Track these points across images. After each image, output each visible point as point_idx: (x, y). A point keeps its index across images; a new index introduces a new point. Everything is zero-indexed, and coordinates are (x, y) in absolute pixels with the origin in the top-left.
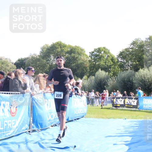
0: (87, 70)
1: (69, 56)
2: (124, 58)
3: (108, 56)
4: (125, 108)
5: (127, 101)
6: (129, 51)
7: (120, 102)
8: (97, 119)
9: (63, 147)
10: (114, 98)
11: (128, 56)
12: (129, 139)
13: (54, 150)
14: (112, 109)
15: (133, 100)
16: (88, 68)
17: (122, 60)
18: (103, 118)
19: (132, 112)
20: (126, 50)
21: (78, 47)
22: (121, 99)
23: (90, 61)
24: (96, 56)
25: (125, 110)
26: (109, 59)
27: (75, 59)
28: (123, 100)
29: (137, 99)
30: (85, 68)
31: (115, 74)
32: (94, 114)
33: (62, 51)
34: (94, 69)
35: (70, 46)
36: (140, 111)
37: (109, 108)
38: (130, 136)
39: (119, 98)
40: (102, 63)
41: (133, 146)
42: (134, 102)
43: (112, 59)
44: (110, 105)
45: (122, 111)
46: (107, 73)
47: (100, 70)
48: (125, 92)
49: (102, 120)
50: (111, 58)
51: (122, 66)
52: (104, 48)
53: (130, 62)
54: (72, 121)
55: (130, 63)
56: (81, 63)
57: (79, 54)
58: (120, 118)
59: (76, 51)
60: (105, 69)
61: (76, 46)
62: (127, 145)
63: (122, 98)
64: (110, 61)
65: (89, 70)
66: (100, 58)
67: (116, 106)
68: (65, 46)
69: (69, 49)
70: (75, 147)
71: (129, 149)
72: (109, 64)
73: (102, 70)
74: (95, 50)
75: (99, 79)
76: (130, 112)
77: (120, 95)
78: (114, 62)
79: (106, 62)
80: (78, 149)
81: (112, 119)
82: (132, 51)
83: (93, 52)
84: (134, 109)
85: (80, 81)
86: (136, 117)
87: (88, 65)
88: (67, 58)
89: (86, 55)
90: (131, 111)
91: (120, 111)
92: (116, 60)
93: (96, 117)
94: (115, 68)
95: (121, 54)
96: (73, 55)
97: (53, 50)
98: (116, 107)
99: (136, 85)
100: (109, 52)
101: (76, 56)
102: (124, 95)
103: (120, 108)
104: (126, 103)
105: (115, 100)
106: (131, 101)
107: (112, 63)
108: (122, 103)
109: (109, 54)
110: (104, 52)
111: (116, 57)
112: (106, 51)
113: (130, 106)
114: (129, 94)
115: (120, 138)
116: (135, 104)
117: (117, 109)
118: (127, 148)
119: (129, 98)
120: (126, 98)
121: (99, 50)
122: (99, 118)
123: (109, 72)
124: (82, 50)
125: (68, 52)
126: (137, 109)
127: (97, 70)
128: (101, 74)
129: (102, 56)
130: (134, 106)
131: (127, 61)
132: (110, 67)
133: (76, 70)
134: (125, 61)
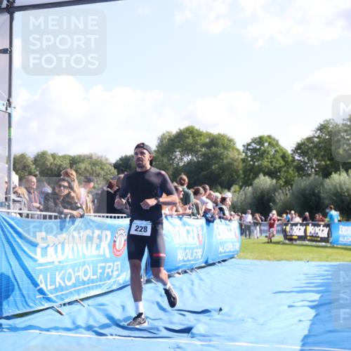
0: (238, 176)
1: (208, 151)
2: (303, 154)
3: (276, 151)
4: (307, 242)
5: (311, 229)
6: (313, 142)
7: (298, 231)
8: (257, 262)
9: (200, 311)
10: (286, 225)
11: (312, 151)
12: (317, 297)
13: (184, 315)
14: (284, 244)
15: (321, 228)
16: (241, 172)
17: (301, 158)
18: (268, 259)
19: (320, 249)
20: (309, 139)
21: (223, 136)
22: (299, 227)
23: (243, 160)
24: (255, 150)
25: (306, 245)
26: (278, 156)
27: (217, 157)
28: (303, 228)
29: (327, 225)
30: (237, 172)
31: (288, 183)
32: (252, 252)
33: (196, 143)
34: (250, 174)
35: (209, 135)
36: (333, 247)
37: (278, 243)
38: (318, 292)
39: (296, 225)
40: (265, 163)
41: (322, 309)
42: (322, 232)
43: (284, 157)
44: (279, 237)
45: (302, 248)
46: (274, 181)
47: (261, 176)
48: (307, 214)
49: (266, 262)
50: (281, 154)
51: (300, 169)
52: (269, 137)
53: (314, 160)
54: (214, 264)
55: (315, 162)
56: (229, 164)
57: (225, 148)
58: (298, 260)
59: (220, 142)
60: (271, 174)
61: (219, 134)
62: (312, 307)
63: (301, 224)
64: (280, 159)
65: (243, 176)
66: (262, 154)
67: (290, 239)
68: (200, 134)
69: (208, 140)
70: (221, 310)
71: (316, 315)
72: (278, 165)
73: (264, 175)
74: (254, 141)
75: (260, 191)
76: (315, 249)
77: (298, 220)
78: (286, 162)
79: (271, 162)
80: (227, 315)
81: (284, 261)
82: (319, 143)
83: (249, 145)
84: (323, 244)
86: (327, 257)
87: (241, 166)
88: (204, 155)
89: (238, 150)
90: (318, 247)
91: (297, 247)
92: (290, 159)
93: (256, 259)
94: (288, 172)
95: (300, 148)
96: (214, 149)
97: (179, 142)
98: (291, 240)
99: (327, 202)
100: (277, 144)
101: (220, 150)
102: (305, 219)
103: (298, 242)
104: (308, 234)
105: (288, 228)
106: (317, 229)
107: (283, 163)
108: (302, 233)
109: (277, 148)
110: (270, 143)
111: (290, 152)
112: (273, 142)
113: (314, 238)
114: (313, 218)
115: (301, 296)
116: (324, 234)
117: (292, 244)
118: (312, 313)
119: (314, 225)
120: (308, 224)
121: (260, 141)
122: (262, 259)
123: (278, 178)
124: (230, 141)
125: (204, 145)
126: (329, 245)
127: (256, 176)
128: (264, 182)
129: (265, 151)
130: (323, 240)
131: (310, 160)
132: (279, 170)
133: (219, 176)
134: (306, 160)
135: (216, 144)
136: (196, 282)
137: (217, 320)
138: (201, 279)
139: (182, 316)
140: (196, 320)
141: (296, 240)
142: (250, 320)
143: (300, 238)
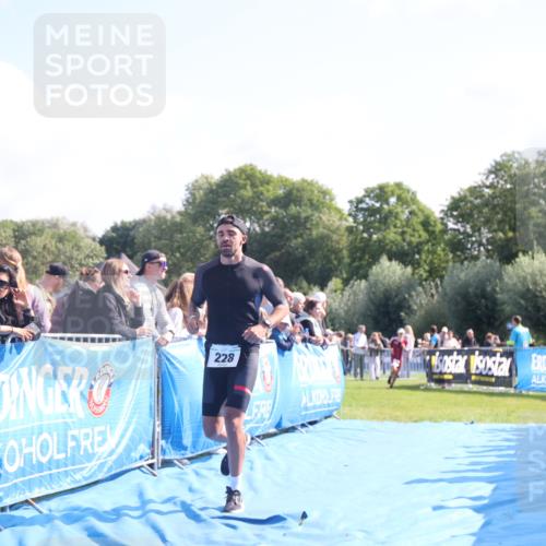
0: (340, 261)
1: (282, 213)
2: (464, 218)
3: (411, 213)
4: (471, 386)
5: (477, 361)
6: (482, 196)
7: (453, 365)
8: (375, 424)
9: (265, 517)
10: (431, 353)
11: (480, 212)
12: (486, 490)
13: (233, 527)
14: (427, 389)
15: (498, 358)
16: (345, 253)
17: (459, 226)
18: (396, 419)
19: (495, 399)
20: (474, 191)
21: (311, 184)
22: (455, 356)
23: (350, 230)
24: (372, 211)
25: (469, 392)
26: (416, 221)
27: (300, 223)
28: (462, 360)
29: (509, 354)
30: (336, 252)
31: (434, 273)
32: (366, 406)
33: (258, 196)
34: (364, 256)
35: (283, 182)
36: (520, 395)
37: (415, 388)
38: (489, 480)
39: (450, 353)
40: (392, 235)
41: (498, 513)
42: (500, 367)
43: (426, 224)
44: (419, 377)
45: (461, 397)
46: (409, 269)
47: (384, 260)
48: (471, 332)
49: (391, 425)
50: (421, 218)
51: (458, 247)
52: (399, 185)
53: (484, 231)
54: (293, 429)
55: (486, 234)
56: (323, 238)
57: (315, 206)
58: (454, 420)
59: (306, 195)
60: (402, 256)
61: (304, 181)
62: (478, 510)
63: (460, 352)
64: (420, 227)
65: (347, 260)
66: (386, 219)
67: (438, 380)
68: (267, 181)
69: (280, 192)
70: (304, 516)
71: (486, 524)
72: (415, 240)
73: (390, 259)
74: (369, 193)
75: (382, 289)
77: (453, 343)
78: (431, 233)
79: (403, 233)
80: (316, 525)
81: (427, 423)
82: (493, 197)
83: (360, 201)
84: (502, 389)
85: (319, 296)
86: (509, 415)
87: (344, 242)
88: (274, 220)
89: (339, 211)
90: (492, 394)
91: (453, 395)
92: (439, 227)
93: (374, 418)
94: (434, 253)
95: (457, 207)
96: (293, 209)
97: (226, 195)
98: (441, 381)
99: (508, 309)
100: (414, 200)
101: (305, 212)
102: (466, 342)
103: (453, 385)
104: (473, 371)
105: (435, 360)
106: (489, 361)
107: (425, 236)
108: (461, 369)
109: (414, 207)
110: (399, 198)
111: (438, 215)
112: (405, 197)
113: (485, 379)
115: (456, 488)
116: (503, 371)
117: (443, 390)
118: (479, 520)
119: (484, 353)
120: (473, 352)
121: (381, 193)
122: (384, 419)
123: (416, 265)
124: (324, 193)
125: (275, 202)
126: (512, 391)
127: (375, 259)
128: (390, 271)
129: (390, 212)
130: (501, 381)
131: (477, 229)
132: (418, 248)
133: (303, 260)
134: (469, 230)
135: (298, 199)
136: (259, 462)
137: (297, 535)
138: (267, 458)
139: (231, 530)
140: (258, 536)
141: (449, 382)
142: (360, 535)
143: (459, 378)
